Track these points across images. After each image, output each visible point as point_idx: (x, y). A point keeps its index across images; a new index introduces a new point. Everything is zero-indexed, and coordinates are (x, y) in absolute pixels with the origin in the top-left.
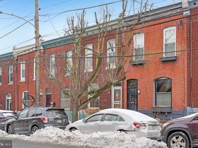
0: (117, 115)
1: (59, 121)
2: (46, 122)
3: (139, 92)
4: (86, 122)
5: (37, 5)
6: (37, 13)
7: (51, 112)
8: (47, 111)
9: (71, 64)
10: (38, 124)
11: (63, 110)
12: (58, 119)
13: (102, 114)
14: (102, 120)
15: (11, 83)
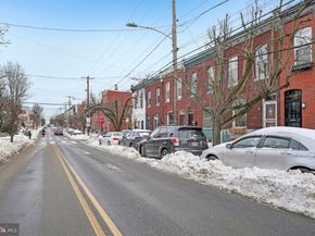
0: (289, 139)
1: (195, 144)
2: (177, 144)
3: (303, 105)
4: (231, 148)
5: (174, 16)
6: (174, 25)
7: (185, 132)
8: (180, 130)
9: (212, 75)
10: (167, 147)
11: (200, 129)
12: (193, 141)
13: (260, 136)
14: (259, 146)
15: (158, 105)
